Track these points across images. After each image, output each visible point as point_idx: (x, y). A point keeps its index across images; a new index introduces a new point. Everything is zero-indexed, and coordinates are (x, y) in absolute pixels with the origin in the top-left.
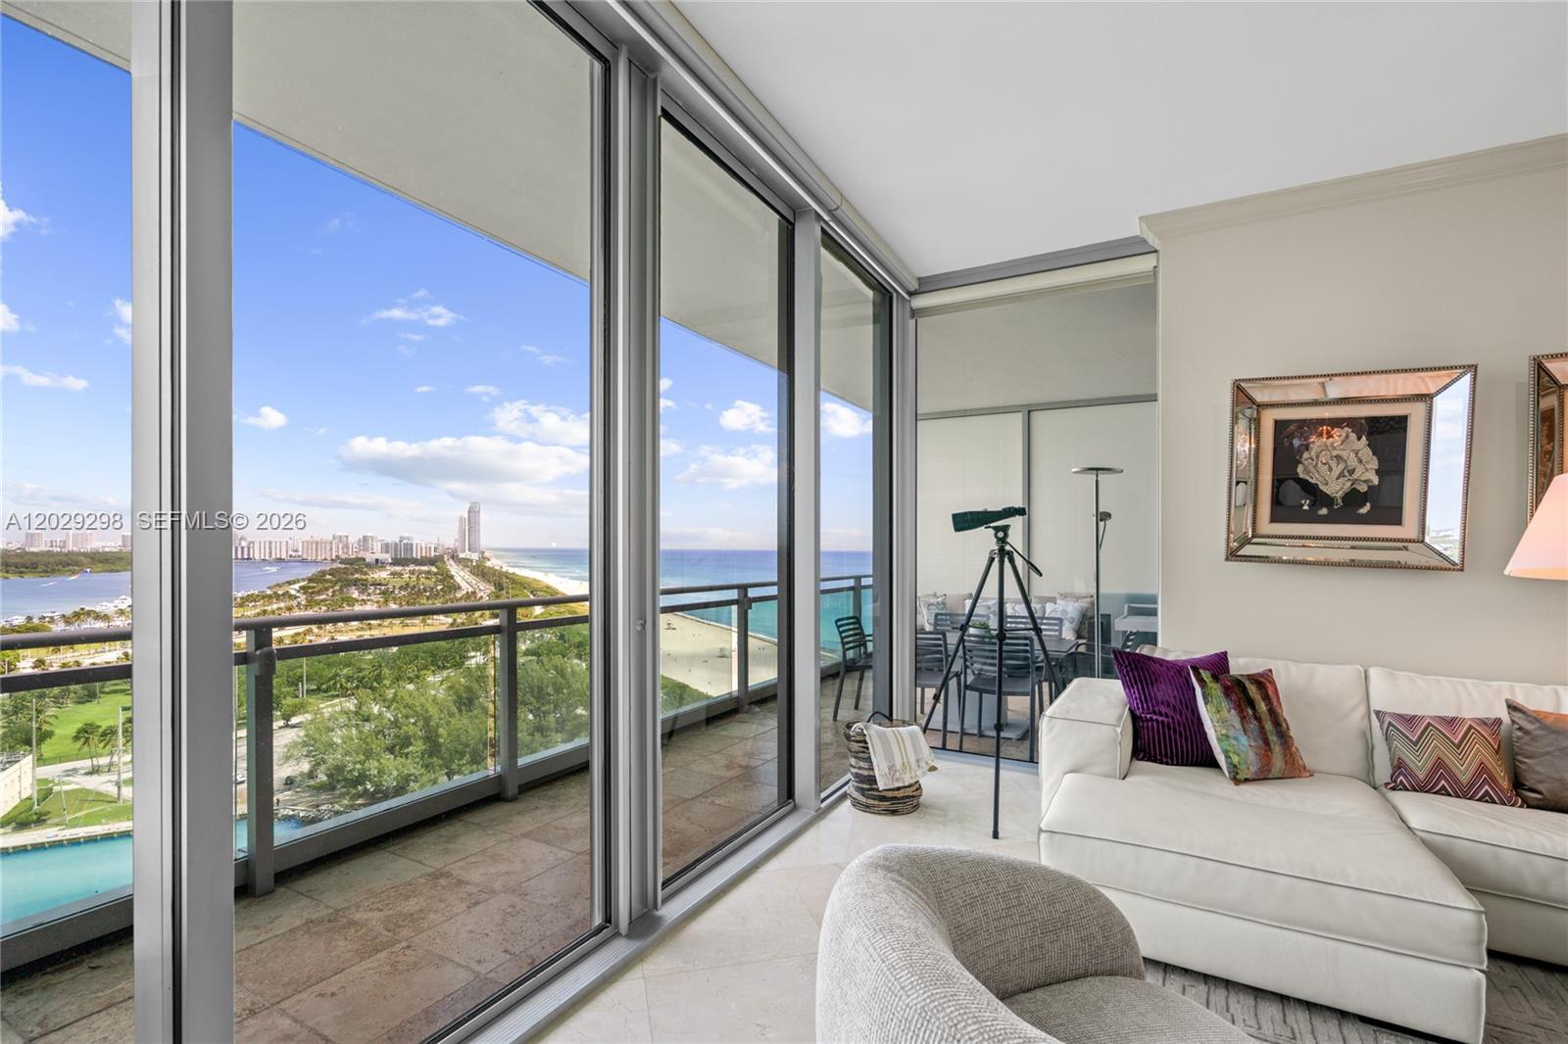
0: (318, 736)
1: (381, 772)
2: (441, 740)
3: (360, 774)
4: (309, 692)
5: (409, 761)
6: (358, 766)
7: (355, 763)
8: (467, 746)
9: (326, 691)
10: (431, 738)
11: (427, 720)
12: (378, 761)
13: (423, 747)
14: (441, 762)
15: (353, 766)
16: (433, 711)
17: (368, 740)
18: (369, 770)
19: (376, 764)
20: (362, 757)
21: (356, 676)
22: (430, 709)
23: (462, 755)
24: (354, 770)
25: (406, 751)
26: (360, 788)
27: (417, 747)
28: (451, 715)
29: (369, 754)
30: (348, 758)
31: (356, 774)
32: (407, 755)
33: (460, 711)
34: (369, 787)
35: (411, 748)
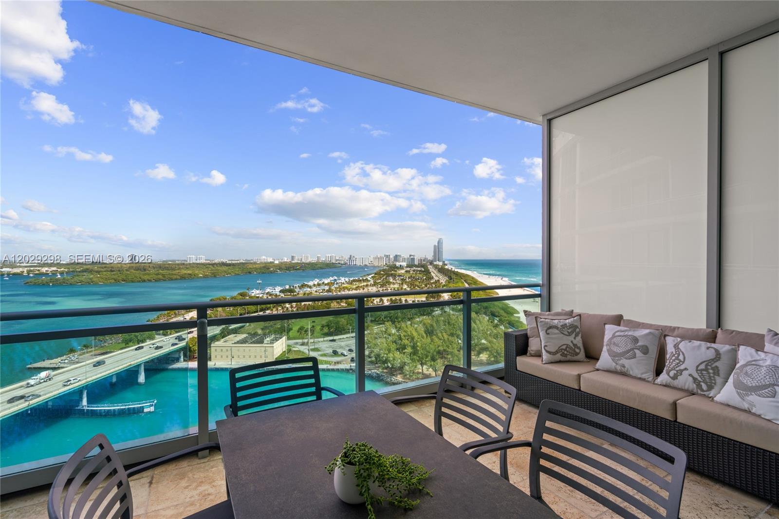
0: (371, 341)
1: (394, 359)
2: (418, 348)
3: (386, 359)
4: (372, 321)
5: (405, 356)
6: (385, 355)
7: (384, 354)
8: (430, 353)
9: (378, 321)
10: (414, 347)
11: (413, 338)
12: (393, 354)
13: (411, 351)
14: (418, 358)
15: (384, 356)
16: (415, 334)
17: (389, 344)
18: (389, 358)
19: (392, 355)
20: (387, 352)
21: (388, 315)
22: (414, 334)
23: (427, 357)
24: (383, 357)
25: (404, 351)
26: (386, 365)
27: (409, 350)
28: (423, 337)
29: (389, 351)
30: (381, 351)
31: (385, 359)
32: (404, 353)
33: (427, 336)
34: (389, 365)
35: (406, 350)
